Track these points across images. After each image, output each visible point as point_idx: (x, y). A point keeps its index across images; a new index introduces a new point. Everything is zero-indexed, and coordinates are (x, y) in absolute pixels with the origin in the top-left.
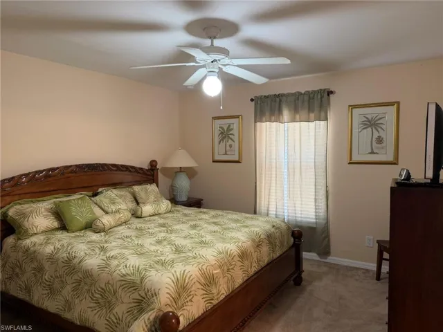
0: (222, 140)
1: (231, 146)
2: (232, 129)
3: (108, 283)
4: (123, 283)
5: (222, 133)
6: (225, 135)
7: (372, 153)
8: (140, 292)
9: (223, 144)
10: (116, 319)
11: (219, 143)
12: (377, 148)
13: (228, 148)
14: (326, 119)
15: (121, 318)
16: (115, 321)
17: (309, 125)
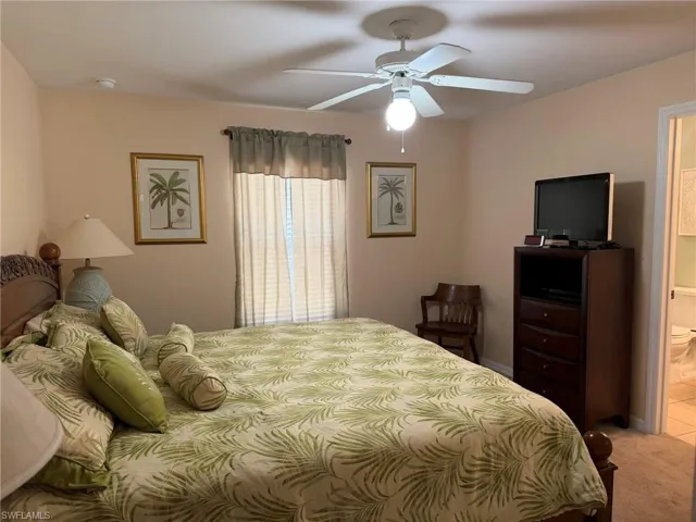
0: (161, 199)
1: (181, 212)
2: (182, 181)
3: (488, 445)
4: (512, 430)
5: (158, 187)
6: (166, 191)
7: (392, 223)
8: (543, 430)
9: (162, 209)
10: (532, 486)
11: (153, 206)
12: (397, 217)
13: (174, 216)
14: (345, 179)
15: (537, 482)
16: (532, 490)
17: (322, 185)
